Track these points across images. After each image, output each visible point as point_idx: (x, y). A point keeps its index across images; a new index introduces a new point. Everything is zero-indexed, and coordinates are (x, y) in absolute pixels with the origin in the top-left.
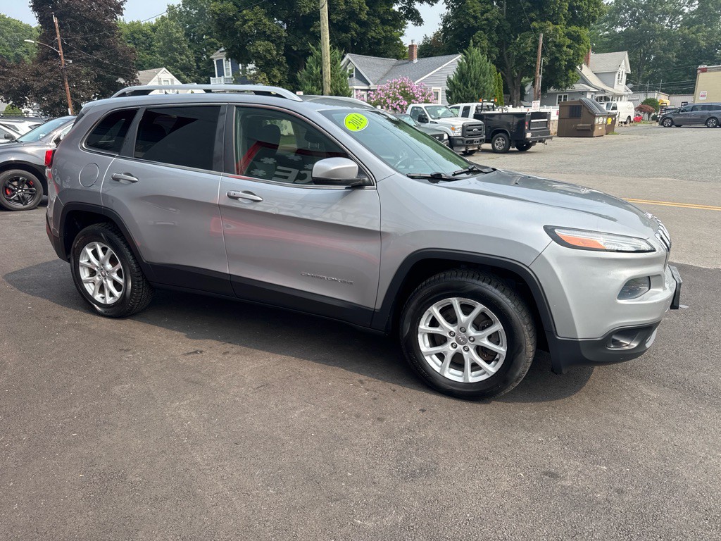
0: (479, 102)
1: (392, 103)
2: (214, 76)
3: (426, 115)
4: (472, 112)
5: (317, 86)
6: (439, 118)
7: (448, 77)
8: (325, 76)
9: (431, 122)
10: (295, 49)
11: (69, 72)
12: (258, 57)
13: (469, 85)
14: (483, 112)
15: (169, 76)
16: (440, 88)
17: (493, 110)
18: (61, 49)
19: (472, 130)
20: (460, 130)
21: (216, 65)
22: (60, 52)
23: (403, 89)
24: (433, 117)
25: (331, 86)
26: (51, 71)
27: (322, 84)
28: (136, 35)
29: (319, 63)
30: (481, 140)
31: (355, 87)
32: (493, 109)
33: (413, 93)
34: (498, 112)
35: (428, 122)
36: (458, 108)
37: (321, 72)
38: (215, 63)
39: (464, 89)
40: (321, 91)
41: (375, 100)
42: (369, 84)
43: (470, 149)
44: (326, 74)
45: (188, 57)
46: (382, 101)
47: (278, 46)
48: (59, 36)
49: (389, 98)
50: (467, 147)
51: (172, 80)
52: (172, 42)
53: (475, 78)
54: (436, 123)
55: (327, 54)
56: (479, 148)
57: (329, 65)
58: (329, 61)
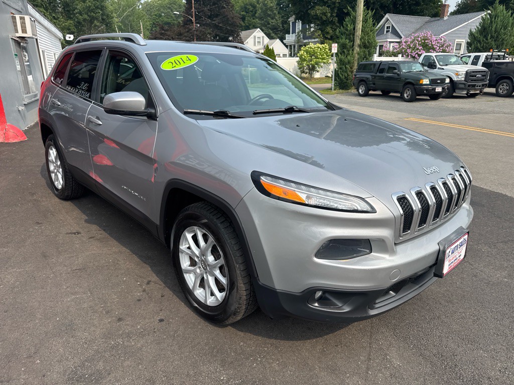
0: (489, 52)
1: (411, 53)
2: (289, 34)
3: (435, 63)
4: (482, 60)
5: (350, 39)
6: (447, 65)
7: (470, 31)
8: (357, 31)
9: (439, 68)
10: (346, 12)
11: (198, 33)
12: (316, 19)
13: (489, 37)
14: (492, 61)
15: (262, 34)
16: (464, 40)
17: (503, 59)
18: (194, 17)
19: (475, 76)
20: (463, 76)
21: (291, 26)
22: (193, 19)
23: (423, 41)
24: (441, 63)
25: (361, 39)
26: (188, 32)
27: (354, 38)
28: (248, 7)
29: (354, 22)
30: (483, 85)
31: (389, 40)
32: (504, 57)
33: (431, 44)
34: (508, 61)
35: (436, 68)
36: (470, 57)
37: (354, 29)
38: (291, 24)
39: (483, 41)
40: (352, 43)
41: (398, 50)
42: (401, 37)
43: (471, 92)
44: (358, 30)
45: (277, 21)
46: (403, 51)
47: (332, 9)
48: (193, 8)
49: (410, 48)
50: (468, 90)
51: (263, 37)
52: (267, 11)
53: (496, 31)
54: (443, 69)
55: (360, 14)
56: (481, 92)
57: (361, 23)
58: (361, 19)
